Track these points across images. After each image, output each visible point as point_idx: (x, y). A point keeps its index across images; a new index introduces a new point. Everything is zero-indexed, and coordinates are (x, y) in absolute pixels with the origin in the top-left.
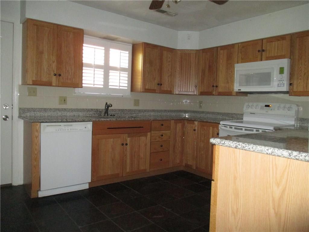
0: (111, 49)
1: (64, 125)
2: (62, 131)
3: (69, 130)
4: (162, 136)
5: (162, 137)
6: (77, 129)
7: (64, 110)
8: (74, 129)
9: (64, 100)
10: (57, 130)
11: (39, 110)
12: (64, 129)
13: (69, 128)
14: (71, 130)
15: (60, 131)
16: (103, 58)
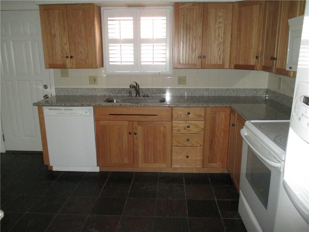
0: (142, 18)
1: (64, 109)
2: (62, 114)
3: (70, 114)
4: (188, 127)
5: (189, 129)
6: (77, 114)
7: (94, 89)
8: (74, 113)
9: (94, 80)
10: (58, 113)
11: (72, 90)
12: (64, 113)
13: (70, 112)
14: (71, 114)
15: (60, 114)
16: (132, 30)
